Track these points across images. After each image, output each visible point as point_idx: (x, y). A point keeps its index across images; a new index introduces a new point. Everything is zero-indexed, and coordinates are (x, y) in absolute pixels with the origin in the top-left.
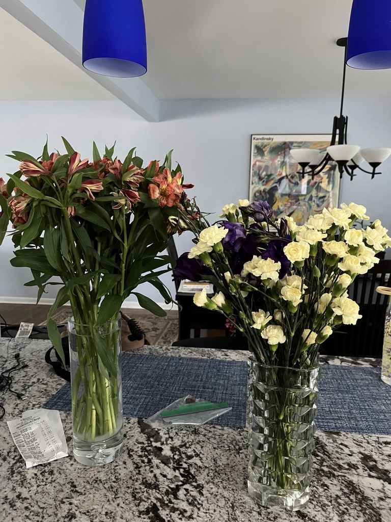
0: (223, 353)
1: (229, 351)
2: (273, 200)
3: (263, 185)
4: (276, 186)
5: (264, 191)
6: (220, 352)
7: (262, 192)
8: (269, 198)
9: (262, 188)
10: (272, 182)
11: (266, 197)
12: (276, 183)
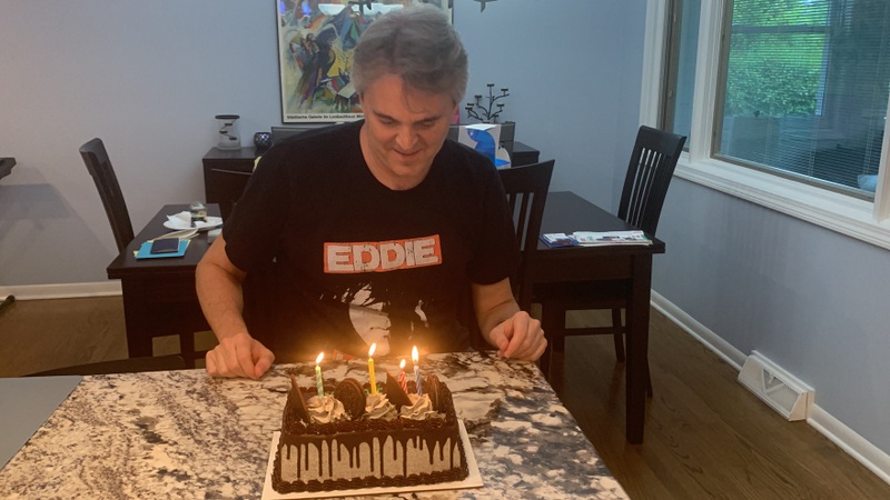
0: (106, 384)
1: (123, 376)
2: (329, 58)
3: (306, 27)
5: (308, 39)
6: (100, 381)
7: (304, 41)
8: (319, 53)
9: (305, 33)
10: (323, 20)
11: (313, 52)
12: (331, 22)
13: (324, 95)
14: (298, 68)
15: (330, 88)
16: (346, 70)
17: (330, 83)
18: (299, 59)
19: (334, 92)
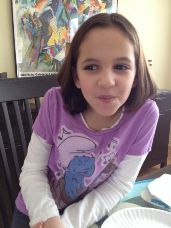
2: (49, 32)
3: (33, 6)
4: (50, 11)
5: (34, 16)
7: (32, 18)
8: (42, 27)
9: (32, 11)
10: (45, 3)
11: (38, 26)
12: (49, 5)
13: (45, 59)
14: (27, 37)
15: (49, 54)
16: (59, 41)
17: (49, 50)
18: (27, 31)
19: (52, 57)
